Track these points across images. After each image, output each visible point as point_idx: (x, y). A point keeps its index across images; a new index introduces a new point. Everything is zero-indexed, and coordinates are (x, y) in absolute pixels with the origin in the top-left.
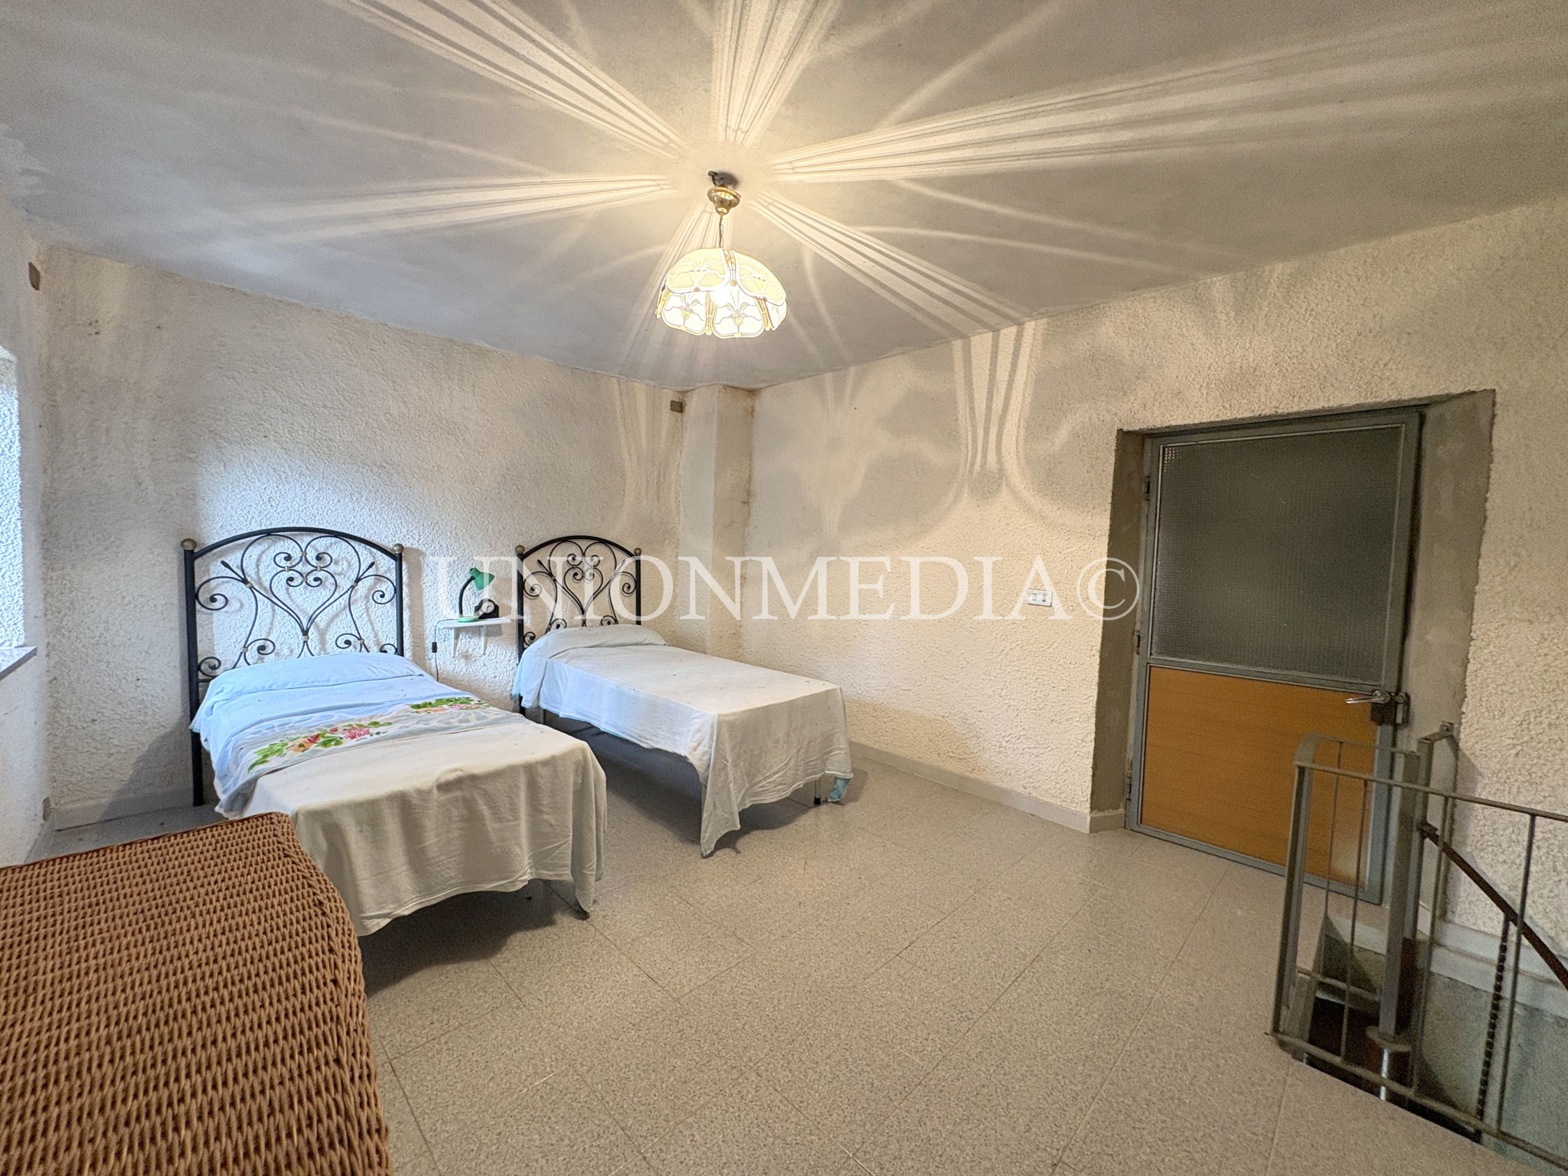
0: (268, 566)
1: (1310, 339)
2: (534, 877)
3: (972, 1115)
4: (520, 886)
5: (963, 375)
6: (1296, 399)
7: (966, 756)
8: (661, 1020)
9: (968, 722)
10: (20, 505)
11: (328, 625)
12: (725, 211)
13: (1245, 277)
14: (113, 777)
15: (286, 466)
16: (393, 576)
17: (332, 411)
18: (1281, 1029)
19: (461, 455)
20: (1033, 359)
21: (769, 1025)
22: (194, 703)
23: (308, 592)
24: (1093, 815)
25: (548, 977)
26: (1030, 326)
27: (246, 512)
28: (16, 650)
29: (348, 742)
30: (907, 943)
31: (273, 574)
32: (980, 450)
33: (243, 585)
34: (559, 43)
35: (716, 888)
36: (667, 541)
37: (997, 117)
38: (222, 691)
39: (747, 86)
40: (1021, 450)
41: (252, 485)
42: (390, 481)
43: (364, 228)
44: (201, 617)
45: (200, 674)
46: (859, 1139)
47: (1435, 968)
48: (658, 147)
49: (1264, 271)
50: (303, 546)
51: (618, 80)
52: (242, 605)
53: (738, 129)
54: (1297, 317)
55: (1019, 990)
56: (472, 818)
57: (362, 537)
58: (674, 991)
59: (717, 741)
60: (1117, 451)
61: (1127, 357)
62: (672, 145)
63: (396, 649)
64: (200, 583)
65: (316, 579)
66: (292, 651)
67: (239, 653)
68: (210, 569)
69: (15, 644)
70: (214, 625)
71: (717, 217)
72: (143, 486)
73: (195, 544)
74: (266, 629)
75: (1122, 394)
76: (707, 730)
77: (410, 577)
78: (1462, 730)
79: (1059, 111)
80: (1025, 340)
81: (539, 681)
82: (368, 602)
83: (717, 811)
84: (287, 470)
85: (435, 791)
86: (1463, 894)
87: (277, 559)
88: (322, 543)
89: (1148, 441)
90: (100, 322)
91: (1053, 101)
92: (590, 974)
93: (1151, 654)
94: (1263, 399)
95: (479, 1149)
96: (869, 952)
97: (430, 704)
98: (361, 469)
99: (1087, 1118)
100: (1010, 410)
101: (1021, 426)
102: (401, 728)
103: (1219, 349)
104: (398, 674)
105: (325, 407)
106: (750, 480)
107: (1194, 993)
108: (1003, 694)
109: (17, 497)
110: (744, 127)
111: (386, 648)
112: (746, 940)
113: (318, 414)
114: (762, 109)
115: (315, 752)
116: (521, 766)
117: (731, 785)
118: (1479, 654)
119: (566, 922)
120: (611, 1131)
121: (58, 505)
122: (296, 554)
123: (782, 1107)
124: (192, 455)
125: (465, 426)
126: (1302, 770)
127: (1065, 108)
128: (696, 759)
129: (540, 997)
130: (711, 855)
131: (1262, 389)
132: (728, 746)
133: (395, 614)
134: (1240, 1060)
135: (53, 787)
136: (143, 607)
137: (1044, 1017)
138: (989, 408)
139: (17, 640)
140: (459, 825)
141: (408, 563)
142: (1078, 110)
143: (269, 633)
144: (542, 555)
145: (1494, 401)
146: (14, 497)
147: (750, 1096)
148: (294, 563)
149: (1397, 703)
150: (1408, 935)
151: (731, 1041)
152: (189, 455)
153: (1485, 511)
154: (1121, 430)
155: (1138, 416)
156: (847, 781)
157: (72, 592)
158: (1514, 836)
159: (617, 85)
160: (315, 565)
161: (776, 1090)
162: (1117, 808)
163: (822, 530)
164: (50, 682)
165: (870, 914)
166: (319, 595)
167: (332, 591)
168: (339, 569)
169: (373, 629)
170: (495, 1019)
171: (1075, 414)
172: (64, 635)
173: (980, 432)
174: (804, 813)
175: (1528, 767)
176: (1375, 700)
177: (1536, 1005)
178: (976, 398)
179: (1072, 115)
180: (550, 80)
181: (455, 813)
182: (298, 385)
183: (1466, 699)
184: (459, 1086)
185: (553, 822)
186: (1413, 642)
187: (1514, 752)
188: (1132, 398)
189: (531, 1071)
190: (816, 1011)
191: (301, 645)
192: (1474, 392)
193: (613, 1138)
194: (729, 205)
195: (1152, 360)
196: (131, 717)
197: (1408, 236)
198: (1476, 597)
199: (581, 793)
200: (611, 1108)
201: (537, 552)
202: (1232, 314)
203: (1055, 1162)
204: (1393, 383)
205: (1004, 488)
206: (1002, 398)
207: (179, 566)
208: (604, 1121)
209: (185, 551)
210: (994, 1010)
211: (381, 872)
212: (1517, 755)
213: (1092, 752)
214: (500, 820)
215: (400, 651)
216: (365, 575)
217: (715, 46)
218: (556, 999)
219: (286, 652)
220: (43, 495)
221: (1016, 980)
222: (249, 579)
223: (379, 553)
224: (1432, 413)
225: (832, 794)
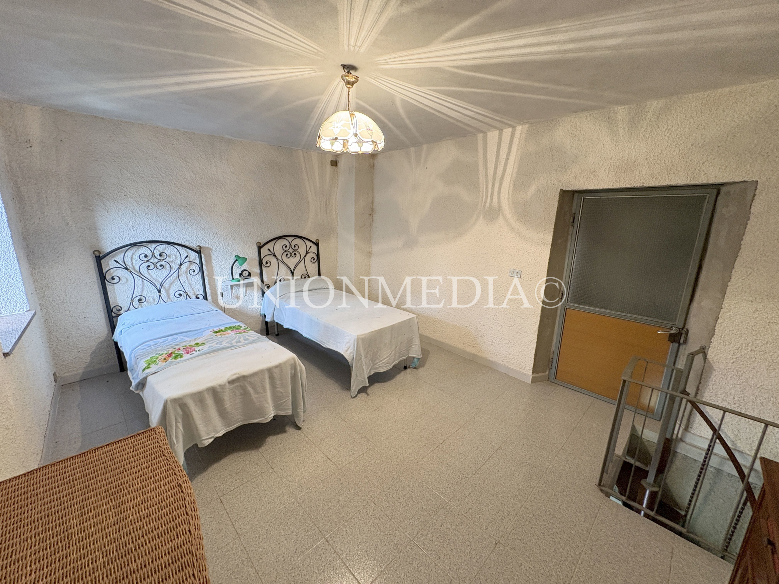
0: (137, 260)
1: (666, 146)
2: (276, 414)
3: (464, 522)
4: (269, 420)
5: (482, 154)
6: (654, 179)
7: (476, 345)
8: (333, 478)
9: (478, 330)
10: (12, 244)
11: (170, 287)
12: (351, 86)
13: (636, 108)
14: (82, 361)
15: (138, 210)
16: (198, 261)
17: (156, 179)
18: (602, 484)
19: (225, 197)
20: (519, 148)
21: (380, 481)
22: (113, 327)
23: (157, 271)
24: (533, 376)
25: (284, 458)
26: (519, 128)
27: (122, 234)
28: (26, 313)
29: (186, 356)
30: (442, 441)
31: (140, 264)
32: (489, 195)
33: (126, 270)
34: (252, 8)
35: (358, 413)
36: (332, 235)
37: (498, 39)
38: (124, 324)
39: (358, 27)
40: (510, 197)
41: (122, 221)
42: (191, 213)
43: (159, 90)
44: (109, 287)
45: (113, 314)
46: (415, 533)
47: (678, 450)
48: (312, 54)
49: (646, 105)
50: (152, 250)
51: (287, 25)
52: (127, 280)
53: (355, 45)
54: (660, 133)
55: (490, 464)
56: (245, 394)
57: (180, 243)
58: (339, 465)
59: (357, 347)
60: (559, 201)
61: (569, 150)
62: (319, 53)
63: (204, 296)
64: (106, 271)
65: (161, 266)
66: (154, 300)
67: (129, 303)
68: (109, 264)
69: (25, 310)
70: (116, 290)
71: (346, 89)
72: (70, 225)
73: (100, 252)
74: (140, 290)
75: (564, 170)
76: (352, 342)
77: (206, 261)
78: (710, 350)
79: (533, 36)
80: (516, 136)
81: (273, 309)
82: (187, 274)
83: (358, 378)
84: (139, 212)
85: (227, 384)
86: (697, 421)
87: (141, 257)
88: (162, 247)
89: (576, 195)
90: (31, 140)
91: (530, 31)
92: (302, 456)
93: (567, 303)
94: (637, 178)
95: (259, 537)
96: (425, 446)
97: (222, 330)
98: (175, 209)
99: (512, 523)
100: (506, 175)
101: (511, 184)
102: (209, 347)
103: (617, 148)
104: (206, 311)
105: (152, 177)
106: (373, 203)
107: (567, 465)
108: (495, 318)
109: (10, 240)
110: (359, 44)
111: (199, 296)
112: (371, 440)
113: (150, 181)
114: (367, 37)
115: (171, 362)
116: (266, 369)
117: (364, 367)
118: (723, 316)
119: (291, 431)
120: (313, 529)
121: (30, 237)
122: (149, 254)
123: (384, 518)
124: (91, 208)
125: (225, 182)
126: (624, 382)
127: (537, 34)
128: (347, 355)
129: (281, 468)
130: (356, 396)
131: (637, 173)
132: (362, 350)
133: (201, 280)
134: (582, 497)
135: (56, 367)
136: (81, 284)
137: (499, 477)
138: (495, 173)
139: (26, 308)
140: (240, 397)
141: (204, 254)
142: (543, 35)
143: (142, 292)
144: (270, 246)
145: (756, 187)
146: (9, 240)
147: (371, 513)
148: (149, 258)
149: (682, 334)
150: (668, 436)
151: (363, 488)
152: (89, 208)
153: (741, 245)
154: (562, 190)
155: (572, 183)
156: (419, 359)
157: (46, 279)
158: (725, 398)
159: (286, 27)
160: (159, 258)
161: (382, 511)
162: (545, 372)
163: (409, 231)
164: (45, 321)
165: (426, 427)
166: (163, 273)
167: (169, 270)
168: (171, 260)
169: (191, 287)
170: (263, 478)
171: (539, 180)
172: (46, 299)
173: (490, 186)
174: (399, 374)
175: (737, 369)
176: (672, 332)
177: (720, 468)
178: (489, 167)
179: (541, 37)
180: (249, 25)
181: (237, 392)
182: (138, 167)
183: (714, 336)
184: (249, 508)
185: (282, 391)
186: (695, 305)
187: (732, 361)
188: (569, 173)
189: (279, 502)
190: (400, 474)
191: (158, 297)
192: (746, 181)
193: (314, 532)
194: (353, 84)
195: (582, 152)
196: (85, 335)
197: (728, 88)
198: (728, 288)
199: (294, 377)
200: (313, 519)
201: (267, 245)
202: (627, 129)
203: (497, 542)
204: (706, 174)
205: (501, 217)
206: (502, 168)
207: (94, 263)
208: (310, 524)
209: (96, 256)
210: (478, 474)
211: (207, 420)
212: (733, 363)
213: (535, 348)
214: (258, 393)
215: (205, 298)
216: (184, 262)
217: (339, 9)
218: (288, 469)
219: (151, 300)
220: (22, 233)
221: (489, 459)
222: (128, 267)
223: (190, 251)
224: (723, 190)
225: (412, 364)
